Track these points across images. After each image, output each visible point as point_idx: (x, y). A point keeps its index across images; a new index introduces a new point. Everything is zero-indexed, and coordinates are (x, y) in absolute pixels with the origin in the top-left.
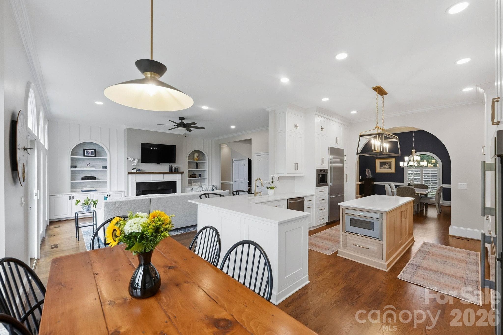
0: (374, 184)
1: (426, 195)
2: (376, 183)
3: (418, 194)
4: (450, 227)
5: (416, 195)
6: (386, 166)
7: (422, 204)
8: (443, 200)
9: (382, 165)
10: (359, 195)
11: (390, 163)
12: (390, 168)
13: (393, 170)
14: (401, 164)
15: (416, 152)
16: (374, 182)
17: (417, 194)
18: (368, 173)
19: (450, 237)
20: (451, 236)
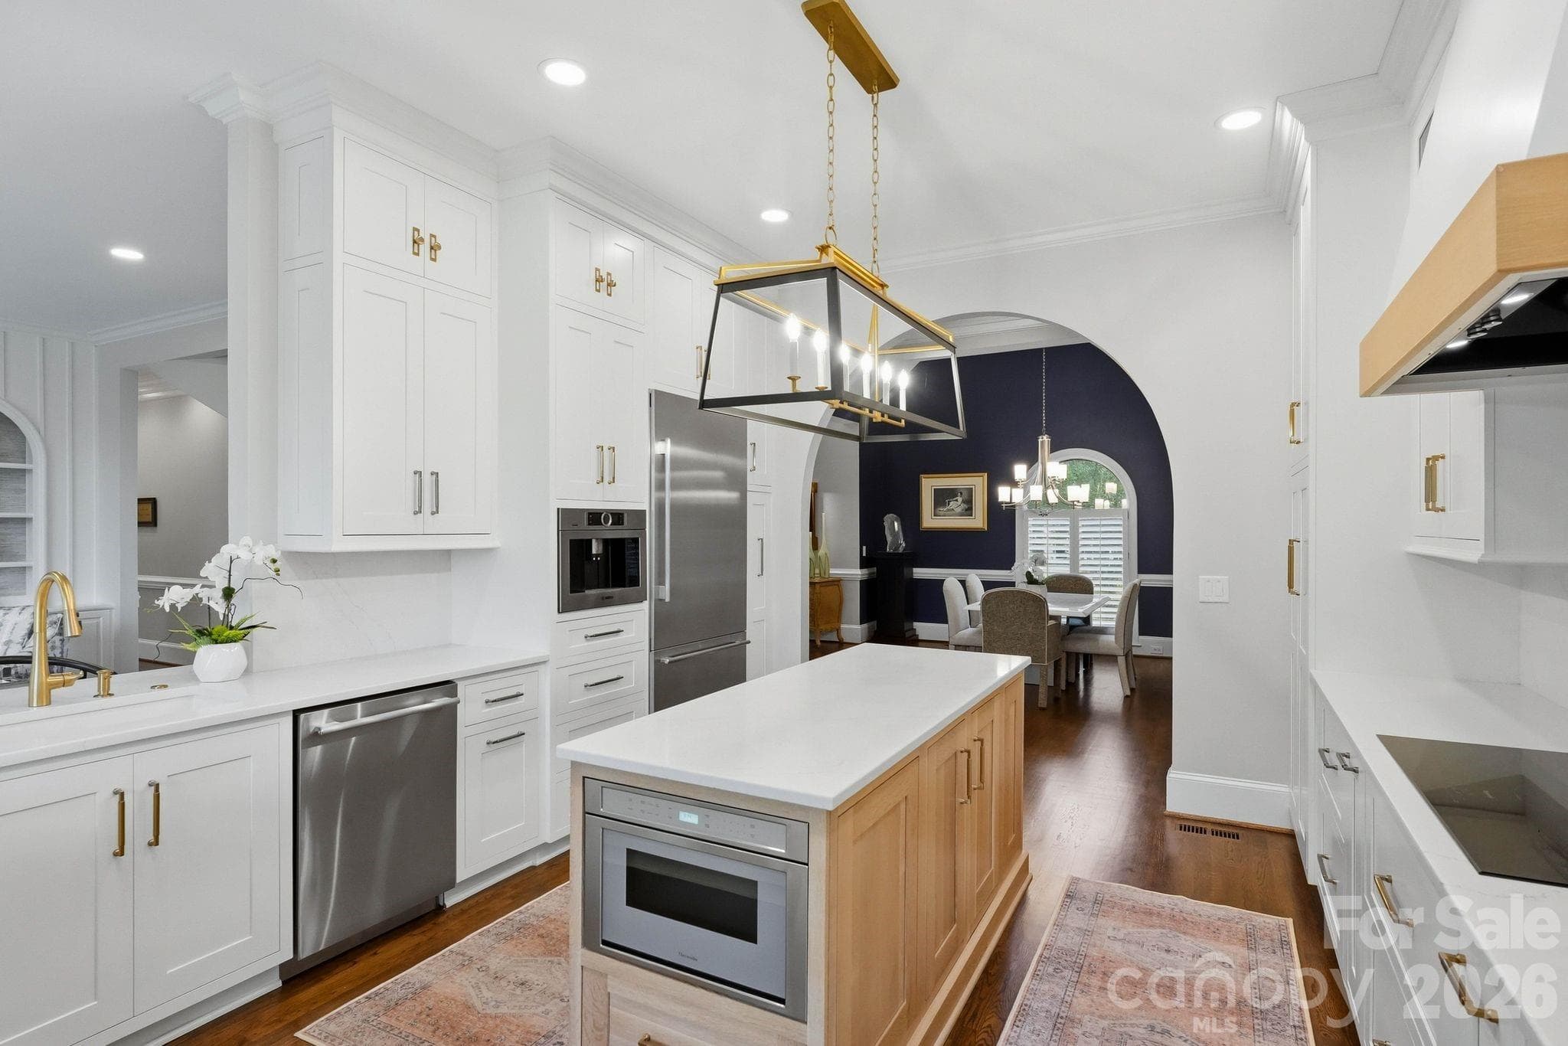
0: (916, 576)
1: (1087, 620)
2: (921, 573)
3: (1057, 618)
4: (1172, 775)
5: (1052, 622)
6: (957, 504)
7: (1073, 658)
8: (1141, 633)
9: (942, 497)
10: (858, 627)
11: (970, 491)
12: (969, 511)
13: (978, 521)
14: (1004, 493)
15: (1054, 448)
16: (916, 570)
17: (1052, 618)
18: (894, 534)
19: (1168, 822)
20: (1175, 817)
